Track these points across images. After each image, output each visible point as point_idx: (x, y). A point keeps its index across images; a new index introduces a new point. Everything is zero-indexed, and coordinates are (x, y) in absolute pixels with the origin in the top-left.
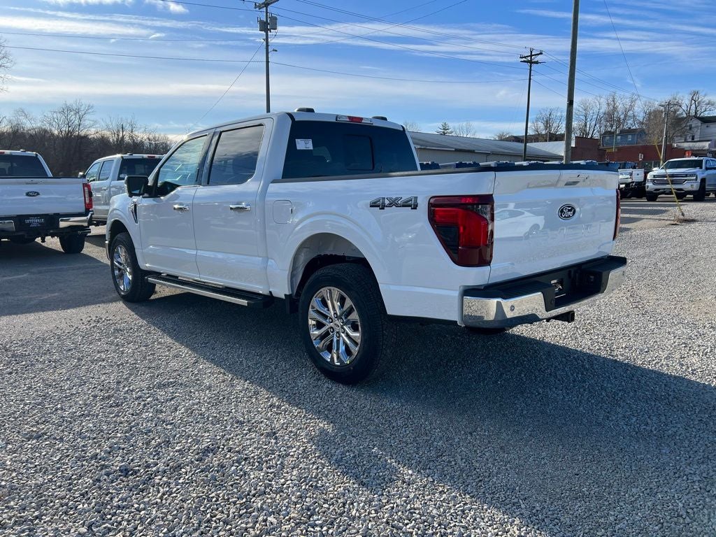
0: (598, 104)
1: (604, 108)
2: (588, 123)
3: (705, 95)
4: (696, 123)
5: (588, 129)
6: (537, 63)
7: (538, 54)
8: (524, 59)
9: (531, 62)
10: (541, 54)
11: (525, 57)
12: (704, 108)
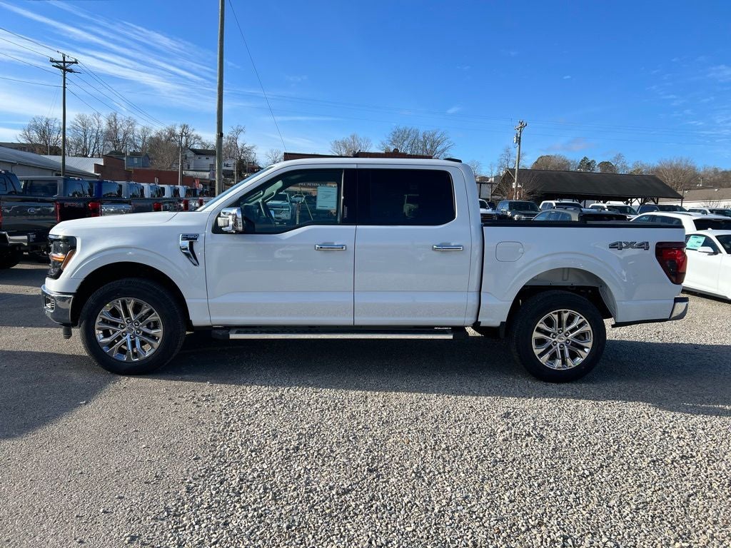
0: (96, 121)
1: (104, 126)
2: (88, 140)
3: (193, 130)
4: (190, 154)
5: (88, 145)
6: (71, 71)
7: (73, 63)
8: (55, 64)
9: (65, 70)
10: (76, 62)
11: (57, 62)
12: (192, 141)
